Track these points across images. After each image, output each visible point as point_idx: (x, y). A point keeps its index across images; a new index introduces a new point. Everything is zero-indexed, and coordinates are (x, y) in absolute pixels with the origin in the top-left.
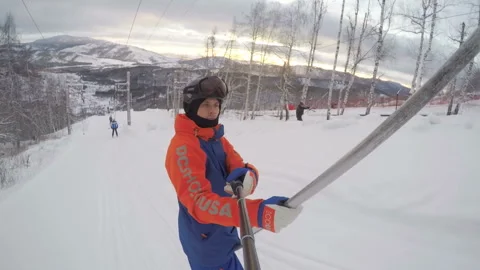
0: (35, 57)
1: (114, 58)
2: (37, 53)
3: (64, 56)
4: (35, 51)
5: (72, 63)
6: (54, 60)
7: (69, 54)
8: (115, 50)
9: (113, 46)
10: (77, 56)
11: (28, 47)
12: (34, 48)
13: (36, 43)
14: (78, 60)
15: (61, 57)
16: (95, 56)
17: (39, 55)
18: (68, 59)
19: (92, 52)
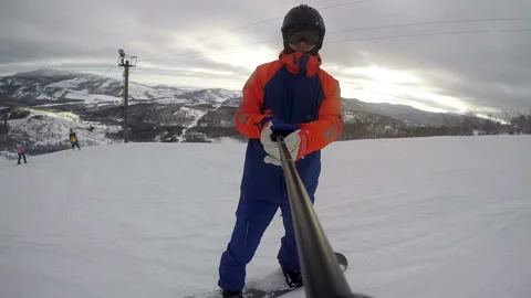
0: (20, 93)
1: (107, 93)
2: (22, 88)
3: (54, 92)
4: (20, 86)
5: (62, 100)
6: (42, 97)
7: (57, 89)
8: (106, 85)
9: (103, 81)
10: (67, 92)
11: (10, 81)
12: (17, 83)
13: (18, 77)
14: (68, 96)
15: (50, 94)
16: (85, 91)
17: (24, 91)
18: (58, 95)
19: (81, 87)
